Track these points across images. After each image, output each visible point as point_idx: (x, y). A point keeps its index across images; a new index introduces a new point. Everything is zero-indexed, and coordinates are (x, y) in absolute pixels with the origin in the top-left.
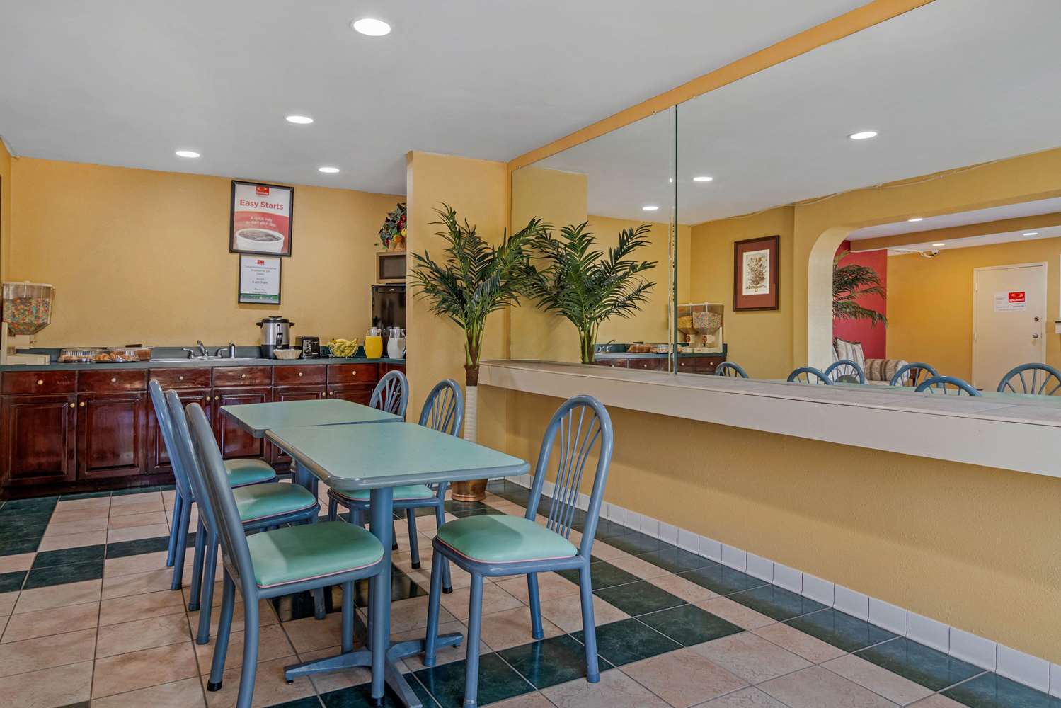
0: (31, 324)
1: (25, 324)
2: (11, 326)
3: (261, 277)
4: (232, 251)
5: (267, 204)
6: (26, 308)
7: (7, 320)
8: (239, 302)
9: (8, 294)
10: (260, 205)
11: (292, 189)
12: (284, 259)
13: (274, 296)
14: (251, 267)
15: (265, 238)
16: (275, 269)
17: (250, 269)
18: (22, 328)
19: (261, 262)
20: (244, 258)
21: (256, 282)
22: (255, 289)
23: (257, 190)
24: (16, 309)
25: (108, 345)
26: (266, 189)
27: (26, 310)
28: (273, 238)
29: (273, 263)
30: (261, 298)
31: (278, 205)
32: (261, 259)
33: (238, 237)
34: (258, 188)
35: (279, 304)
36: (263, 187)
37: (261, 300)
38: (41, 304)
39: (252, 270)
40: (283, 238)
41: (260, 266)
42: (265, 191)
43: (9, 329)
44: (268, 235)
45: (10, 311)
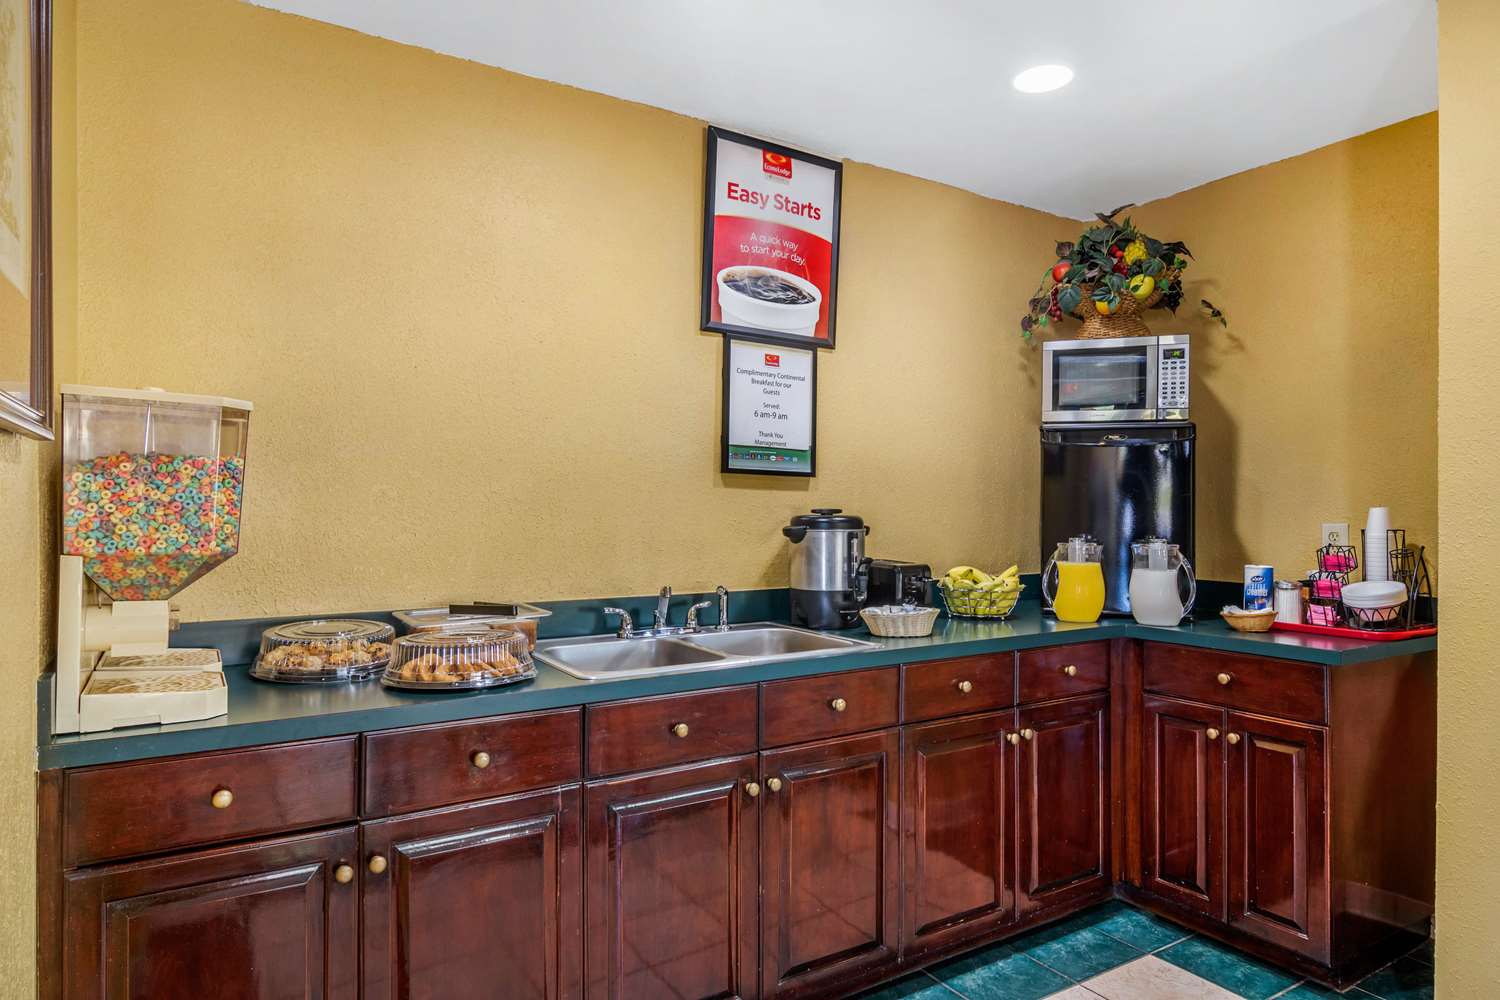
0: (178, 558)
1: (156, 559)
2: (98, 569)
3: (772, 400)
4: (707, 326)
5: (787, 201)
6: (155, 495)
7: (77, 543)
8: (725, 468)
9: (76, 440)
10: (772, 202)
11: (836, 167)
12: (821, 352)
13: (799, 453)
14: (750, 373)
15: (781, 295)
16: (803, 379)
17: (749, 378)
18: (138, 574)
19: (773, 361)
20: (735, 345)
21: (763, 415)
22: (761, 433)
23: (765, 160)
24: (116, 498)
25: (394, 603)
26: (784, 160)
27: (157, 504)
28: (797, 297)
29: (796, 362)
30: (773, 458)
31: (810, 207)
32: (774, 350)
33: (723, 287)
34: (768, 156)
35: (813, 474)
36: (780, 156)
37: (773, 464)
38: (217, 480)
39: (753, 381)
40: (819, 299)
41: (772, 370)
42: (783, 166)
43: (89, 580)
44: (787, 287)
45: (93, 509)
